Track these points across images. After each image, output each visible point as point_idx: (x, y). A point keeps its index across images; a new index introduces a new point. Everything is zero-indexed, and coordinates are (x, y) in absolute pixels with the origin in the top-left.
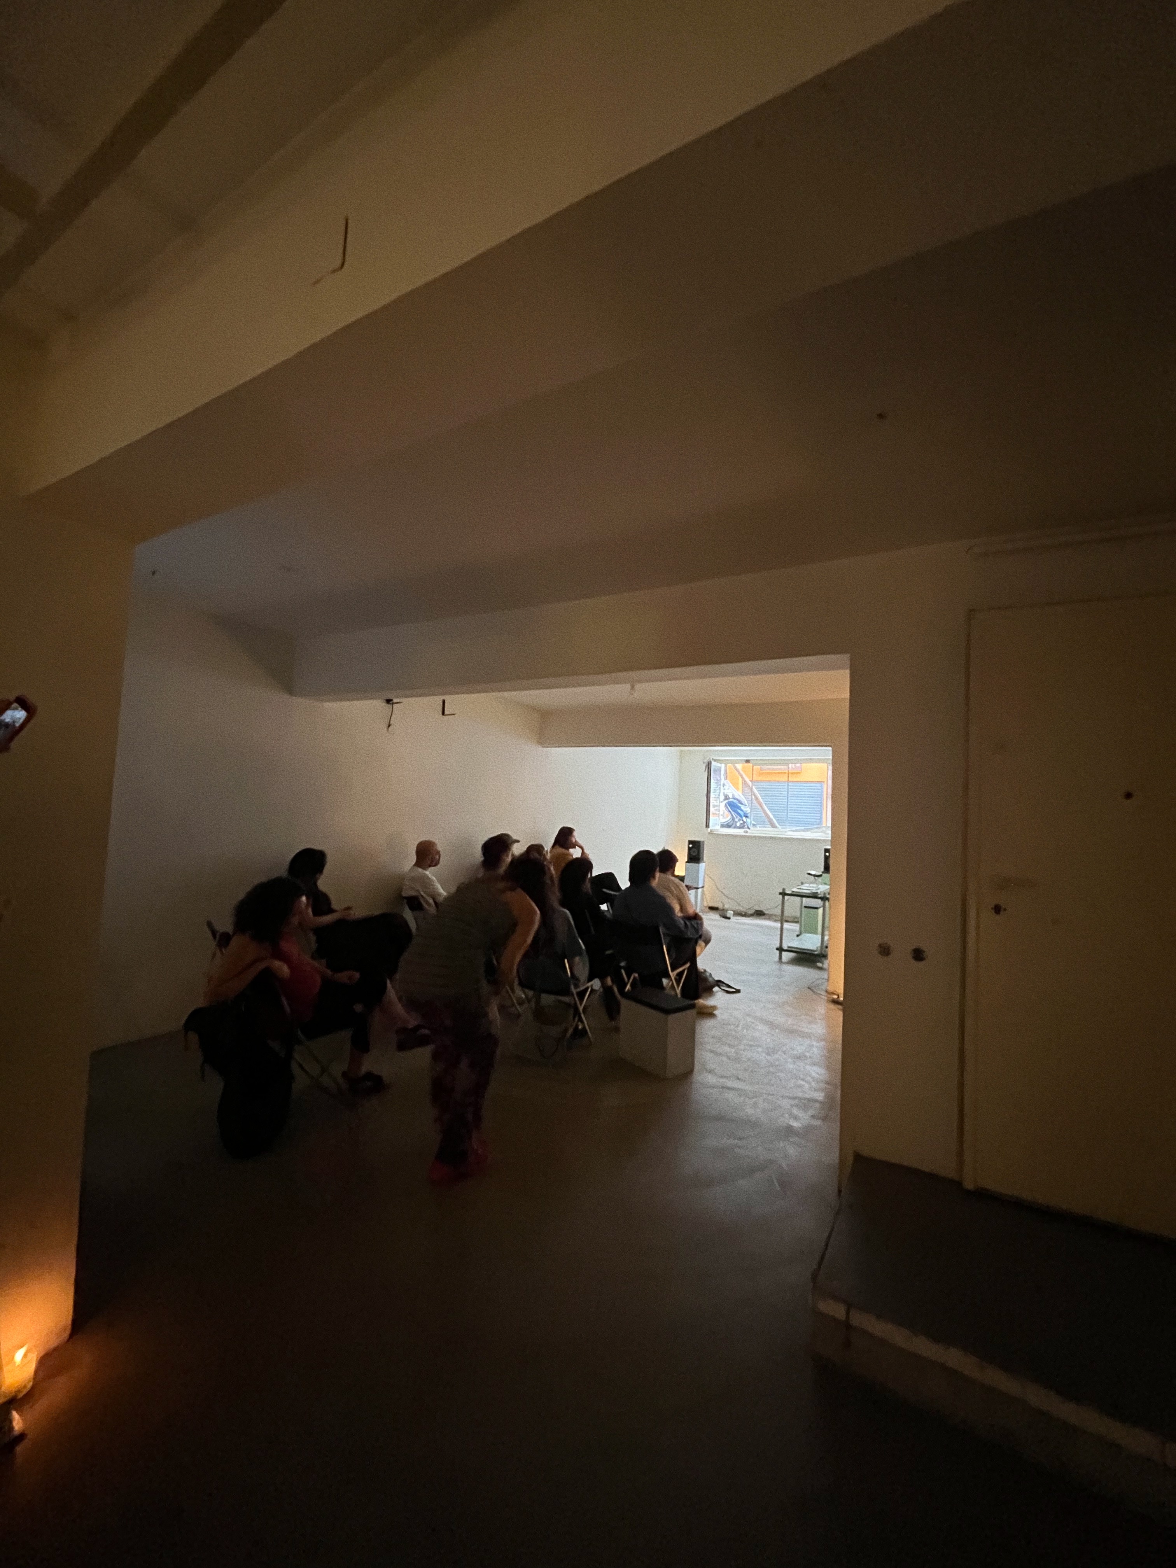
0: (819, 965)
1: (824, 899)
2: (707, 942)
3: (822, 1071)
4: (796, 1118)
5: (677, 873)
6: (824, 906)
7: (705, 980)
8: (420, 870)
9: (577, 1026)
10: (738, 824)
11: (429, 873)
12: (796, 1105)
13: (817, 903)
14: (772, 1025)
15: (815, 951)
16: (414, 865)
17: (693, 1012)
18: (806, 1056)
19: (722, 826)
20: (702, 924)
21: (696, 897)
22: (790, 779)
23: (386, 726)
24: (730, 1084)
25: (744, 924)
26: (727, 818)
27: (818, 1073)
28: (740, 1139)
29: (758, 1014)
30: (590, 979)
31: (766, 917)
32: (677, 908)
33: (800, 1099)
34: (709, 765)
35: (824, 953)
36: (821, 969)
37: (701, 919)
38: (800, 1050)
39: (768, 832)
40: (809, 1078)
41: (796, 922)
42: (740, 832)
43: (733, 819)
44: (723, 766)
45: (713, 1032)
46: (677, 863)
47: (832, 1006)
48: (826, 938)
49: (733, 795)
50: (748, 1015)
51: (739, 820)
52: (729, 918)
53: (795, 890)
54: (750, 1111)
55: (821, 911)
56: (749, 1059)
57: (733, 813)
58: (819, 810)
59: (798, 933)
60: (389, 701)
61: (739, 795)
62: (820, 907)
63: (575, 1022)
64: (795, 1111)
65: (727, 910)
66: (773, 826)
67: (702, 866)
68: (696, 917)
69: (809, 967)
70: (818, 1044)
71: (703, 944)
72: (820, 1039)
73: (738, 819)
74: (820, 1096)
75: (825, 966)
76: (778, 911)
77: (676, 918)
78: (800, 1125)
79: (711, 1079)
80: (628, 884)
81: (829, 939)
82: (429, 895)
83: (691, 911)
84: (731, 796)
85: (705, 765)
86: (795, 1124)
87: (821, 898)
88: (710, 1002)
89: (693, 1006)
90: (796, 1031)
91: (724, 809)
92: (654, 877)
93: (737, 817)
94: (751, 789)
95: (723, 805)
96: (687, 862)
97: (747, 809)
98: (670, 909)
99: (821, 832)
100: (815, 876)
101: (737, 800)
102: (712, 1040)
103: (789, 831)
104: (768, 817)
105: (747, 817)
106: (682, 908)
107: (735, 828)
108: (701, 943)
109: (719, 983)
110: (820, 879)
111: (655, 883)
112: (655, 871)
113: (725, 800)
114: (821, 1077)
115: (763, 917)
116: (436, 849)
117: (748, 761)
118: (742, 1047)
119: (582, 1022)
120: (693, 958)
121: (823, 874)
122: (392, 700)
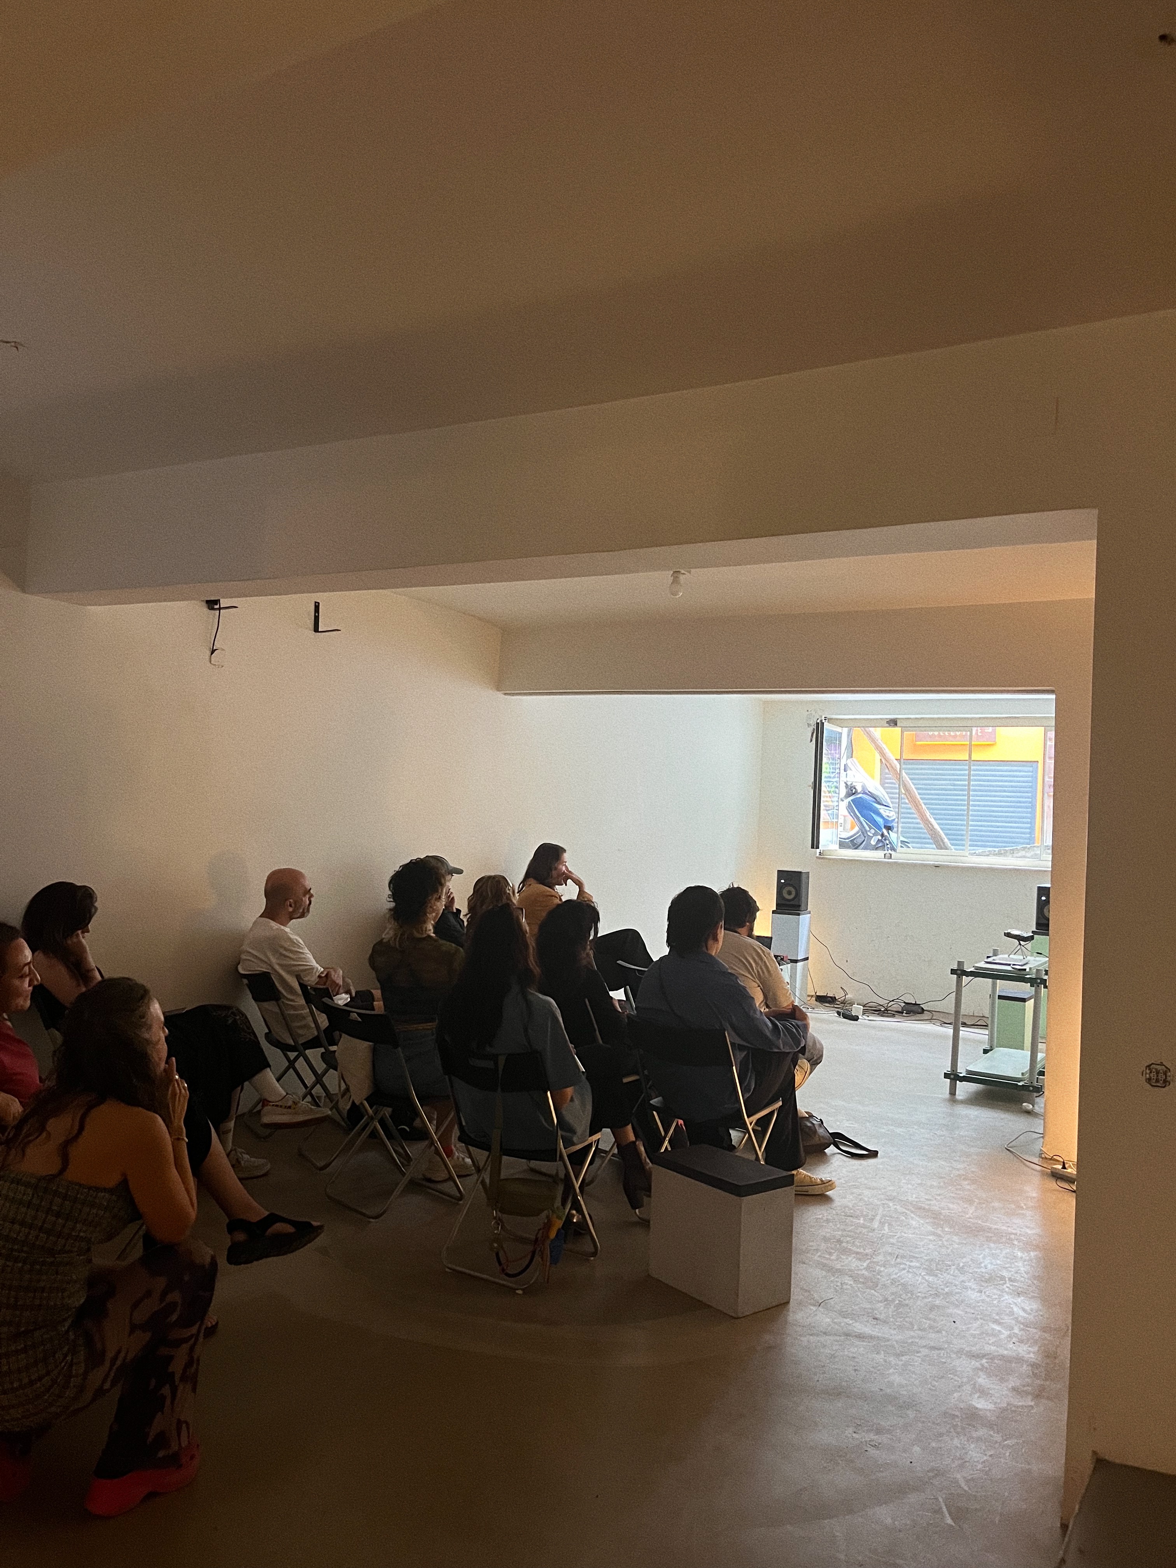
0: (1027, 1106)
1: (1038, 982)
2: (815, 1061)
3: (1035, 1305)
4: (983, 1393)
5: (757, 932)
6: (1037, 997)
7: (812, 1131)
8: (273, 924)
9: (570, 1216)
10: (873, 842)
11: (293, 930)
12: (982, 1368)
13: (1023, 989)
14: (936, 1217)
15: (1019, 1080)
16: (261, 916)
17: (790, 1191)
18: (1002, 1278)
19: (842, 845)
20: (806, 1027)
21: (793, 976)
22: (975, 757)
23: (209, 653)
24: (859, 1327)
25: (882, 1029)
26: (850, 830)
27: (1024, 1310)
28: (879, 1432)
29: (912, 1198)
30: (594, 1129)
31: (926, 1015)
32: (758, 998)
33: (991, 1358)
34: (819, 729)
35: (1035, 1084)
36: (1028, 1113)
37: (804, 1017)
38: (989, 1264)
39: (930, 855)
40: (1007, 1320)
41: (985, 1026)
42: (878, 855)
43: (863, 831)
44: (845, 731)
45: (826, 1231)
46: (758, 914)
47: (1053, 1184)
48: (1040, 1056)
49: (864, 787)
50: (891, 1199)
51: (875, 834)
52: (856, 1018)
53: (982, 965)
54: (897, 1379)
55: (1030, 1004)
56: (894, 1281)
57: (862, 819)
58: (1029, 815)
59: (987, 1047)
60: (212, 604)
61: (874, 786)
62: (1030, 998)
63: (567, 1211)
64: (982, 1380)
65: (852, 1004)
66: (941, 846)
67: (804, 919)
68: (795, 1014)
69: (1007, 1110)
70: (1025, 1256)
71: (807, 1065)
72: (1028, 1246)
73: (872, 831)
74: (1029, 1352)
75: (1037, 1109)
76: (949, 1005)
77: (758, 1015)
78: (991, 1406)
79: (823, 1319)
80: (666, 951)
81: (1046, 1058)
82: (289, 972)
83: (785, 1004)
84: (859, 789)
85: (810, 730)
86: (981, 1404)
87: (1033, 982)
88: (821, 1173)
89: (789, 1181)
90: (981, 1229)
91: (846, 813)
92: (716, 939)
93: (870, 828)
94: (899, 777)
95: (843, 805)
96: (774, 912)
97: (889, 813)
98: (745, 997)
99: (1032, 857)
100: (1019, 938)
101: (872, 795)
102: (823, 1246)
103: (972, 854)
104: (932, 829)
105: (889, 828)
106: (769, 997)
107: (865, 848)
108: (804, 1063)
109: (838, 1138)
110: (1029, 945)
111: (716, 949)
112: (715, 926)
113: (849, 795)
114: (1031, 1317)
115: (919, 1016)
116: (303, 886)
117: (894, 723)
118: (880, 1258)
119: (580, 1211)
120: (788, 1092)
121: (1036, 936)
122: (217, 602)
